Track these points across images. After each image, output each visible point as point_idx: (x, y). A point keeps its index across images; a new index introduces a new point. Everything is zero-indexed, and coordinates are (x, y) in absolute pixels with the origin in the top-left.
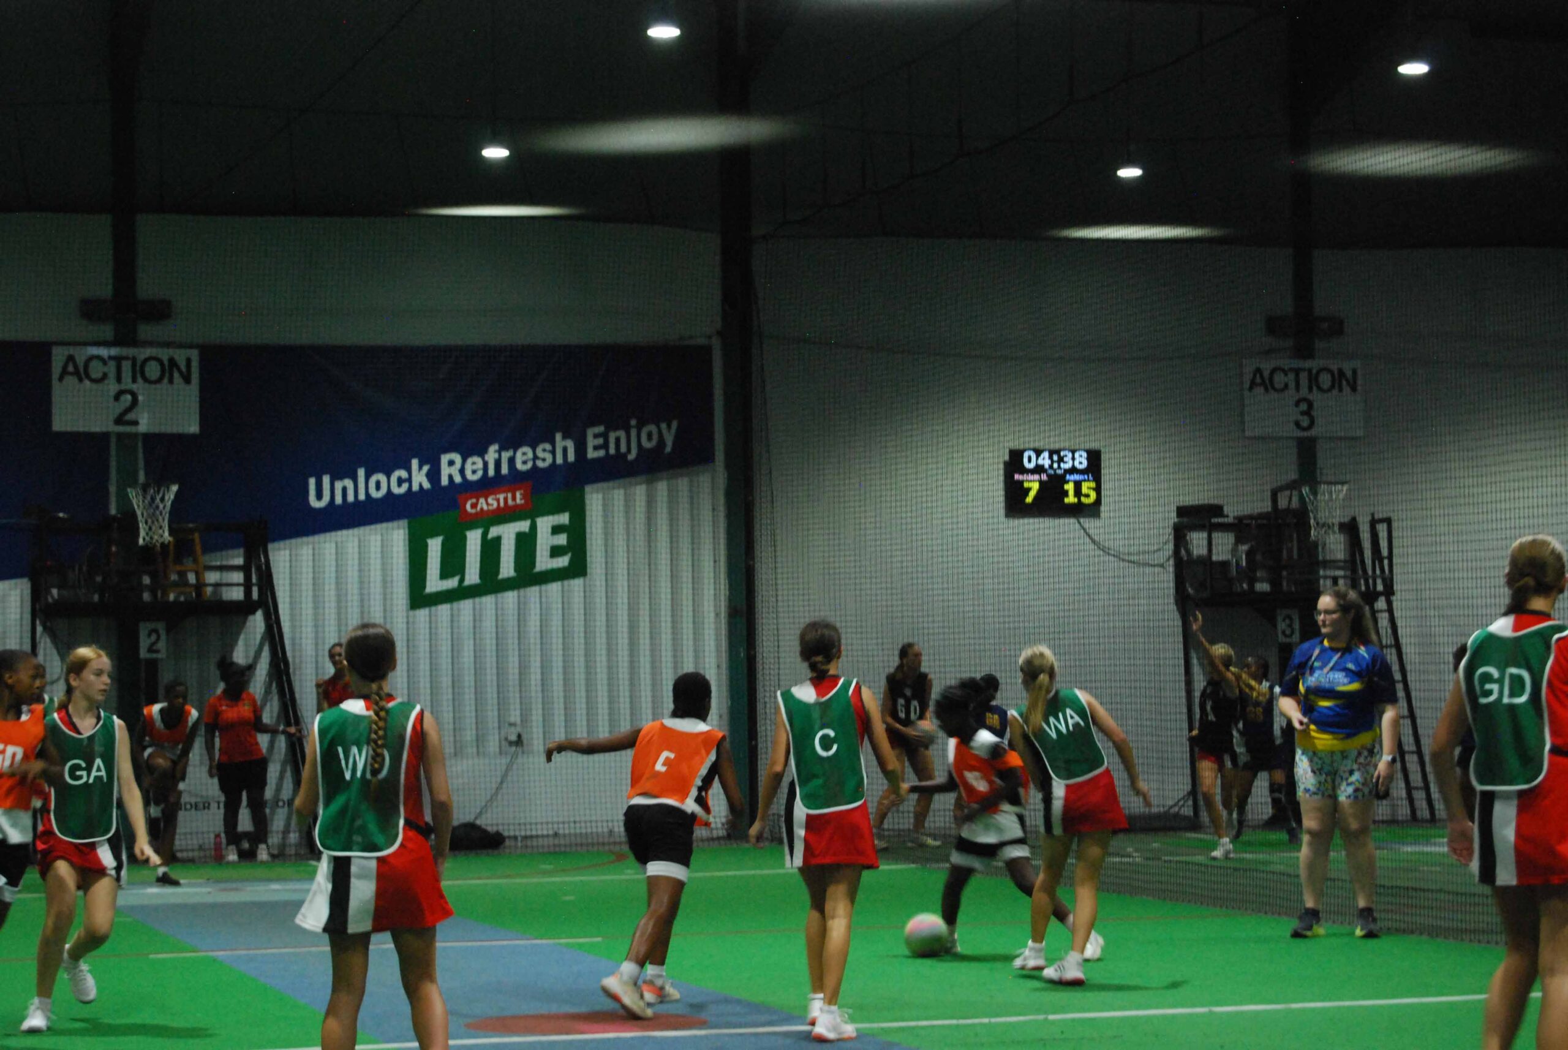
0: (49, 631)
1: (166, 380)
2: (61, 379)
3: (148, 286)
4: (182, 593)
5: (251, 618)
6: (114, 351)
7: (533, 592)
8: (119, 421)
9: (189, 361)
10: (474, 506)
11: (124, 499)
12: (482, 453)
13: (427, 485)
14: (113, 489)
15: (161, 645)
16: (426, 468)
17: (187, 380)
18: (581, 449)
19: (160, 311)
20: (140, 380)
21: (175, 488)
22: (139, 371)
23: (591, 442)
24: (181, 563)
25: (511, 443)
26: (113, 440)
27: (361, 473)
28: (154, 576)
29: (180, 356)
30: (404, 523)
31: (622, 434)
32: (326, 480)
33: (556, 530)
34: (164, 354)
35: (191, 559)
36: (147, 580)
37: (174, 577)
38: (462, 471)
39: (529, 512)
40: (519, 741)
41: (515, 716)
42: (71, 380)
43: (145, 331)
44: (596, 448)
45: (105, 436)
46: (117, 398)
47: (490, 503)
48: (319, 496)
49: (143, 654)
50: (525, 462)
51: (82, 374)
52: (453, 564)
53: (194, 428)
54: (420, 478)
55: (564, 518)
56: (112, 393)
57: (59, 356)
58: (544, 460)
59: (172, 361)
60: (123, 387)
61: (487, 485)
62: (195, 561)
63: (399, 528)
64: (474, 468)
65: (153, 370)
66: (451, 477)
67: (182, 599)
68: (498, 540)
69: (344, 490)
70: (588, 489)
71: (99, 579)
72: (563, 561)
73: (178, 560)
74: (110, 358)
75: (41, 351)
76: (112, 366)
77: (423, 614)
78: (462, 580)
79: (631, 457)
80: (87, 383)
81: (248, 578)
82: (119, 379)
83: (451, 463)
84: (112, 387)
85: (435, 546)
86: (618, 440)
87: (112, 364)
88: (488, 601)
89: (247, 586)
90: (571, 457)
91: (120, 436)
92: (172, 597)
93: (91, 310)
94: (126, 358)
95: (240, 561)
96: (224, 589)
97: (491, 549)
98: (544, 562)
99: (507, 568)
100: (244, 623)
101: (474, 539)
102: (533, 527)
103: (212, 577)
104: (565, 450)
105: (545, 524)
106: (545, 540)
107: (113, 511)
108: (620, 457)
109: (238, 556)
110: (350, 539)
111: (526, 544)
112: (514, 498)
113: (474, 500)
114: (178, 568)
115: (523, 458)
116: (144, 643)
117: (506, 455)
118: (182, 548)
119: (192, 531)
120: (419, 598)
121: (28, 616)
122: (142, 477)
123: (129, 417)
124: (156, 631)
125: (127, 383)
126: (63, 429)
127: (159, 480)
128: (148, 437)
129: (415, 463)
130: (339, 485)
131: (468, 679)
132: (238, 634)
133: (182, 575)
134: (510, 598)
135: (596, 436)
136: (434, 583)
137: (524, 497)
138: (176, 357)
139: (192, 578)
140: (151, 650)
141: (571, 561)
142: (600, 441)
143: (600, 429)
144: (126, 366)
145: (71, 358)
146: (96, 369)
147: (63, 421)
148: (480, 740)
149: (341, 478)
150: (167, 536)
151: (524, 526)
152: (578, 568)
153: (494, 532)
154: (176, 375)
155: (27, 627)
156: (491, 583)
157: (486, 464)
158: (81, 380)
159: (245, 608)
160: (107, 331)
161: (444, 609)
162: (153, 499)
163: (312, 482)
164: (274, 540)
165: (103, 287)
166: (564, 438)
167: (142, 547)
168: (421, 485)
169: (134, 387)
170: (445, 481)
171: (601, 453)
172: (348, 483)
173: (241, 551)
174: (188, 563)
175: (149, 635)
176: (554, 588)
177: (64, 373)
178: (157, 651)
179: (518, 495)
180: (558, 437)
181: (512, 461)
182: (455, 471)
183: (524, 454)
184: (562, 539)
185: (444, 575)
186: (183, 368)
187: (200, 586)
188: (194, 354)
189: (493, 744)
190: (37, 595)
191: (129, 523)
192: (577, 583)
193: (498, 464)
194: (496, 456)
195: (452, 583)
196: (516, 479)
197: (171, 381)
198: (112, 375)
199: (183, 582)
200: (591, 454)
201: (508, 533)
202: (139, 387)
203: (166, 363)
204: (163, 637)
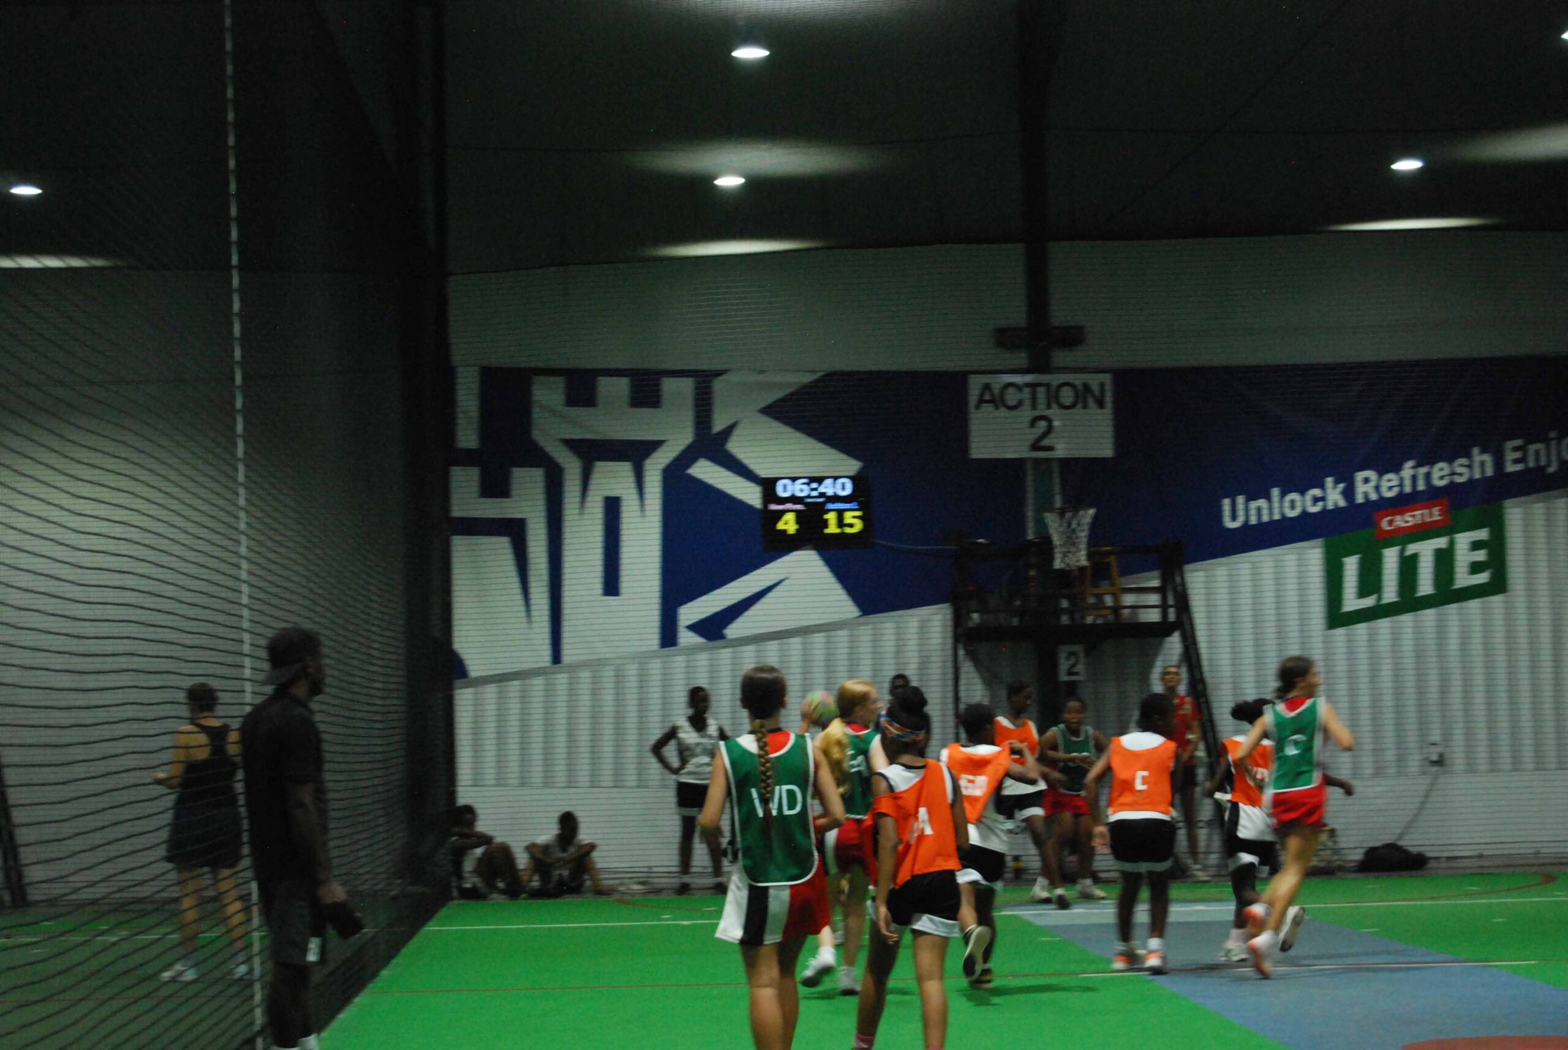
0: (972, 656)
1: (1079, 405)
2: (978, 407)
3: (1060, 315)
4: (1098, 616)
5: (1169, 639)
6: (1029, 378)
7: (1452, 608)
8: (1035, 446)
9: (1102, 385)
10: (1390, 523)
11: (1041, 525)
12: (1397, 468)
13: (1342, 503)
14: (1030, 514)
15: (1080, 668)
16: (1341, 486)
17: (1101, 404)
18: (1499, 463)
19: (1072, 337)
20: (1055, 406)
21: (1092, 512)
22: (1053, 397)
23: (1510, 456)
24: (1098, 587)
25: (1427, 459)
26: (1029, 466)
27: (1275, 492)
28: (1071, 598)
29: (1093, 381)
30: (1319, 542)
31: (1540, 446)
32: (1240, 500)
33: (1476, 546)
34: (1078, 379)
35: (1106, 582)
36: (1065, 604)
37: (1091, 600)
38: (1377, 488)
39: (1447, 528)
40: (1440, 762)
41: (1436, 736)
42: (988, 408)
43: (1060, 357)
44: (1516, 461)
45: (1019, 463)
46: (1033, 422)
47: (1405, 520)
48: (1234, 517)
49: (1064, 677)
50: (1442, 478)
51: (998, 401)
52: (1370, 583)
53: (1107, 451)
54: (1334, 497)
55: (1482, 534)
56: (1029, 419)
57: (975, 384)
58: (1461, 474)
59: (1087, 388)
60: (1037, 413)
61: (1403, 502)
62: (1113, 585)
63: (1313, 548)
64: (1389, 485)
65: (1067, 395)
66: (1366, 494)
67: (1100, 621)
68: (1415, 557)
69: (1259, 510)
70: (1508, 503)
71: (1018, 603)
72: (1483, 578)
73: (1095, 584)
74: (1027, 385)
75: (957, 381)
76: (1026, 393)
77: (1340, 632)
78: (1379, 599)
79: (1551, 470)
80: (1003, 412)
81: (1164, 599)
82: (1034, 406)
83: (1366, 480)
84: (1027, 414)
85: (1351, 565)
86: (1537, 453)
87: (1027, 390)
88: (1407, 619)
89: (1164, 607)
90: (1489, 472)
91: (1037, 461)
92: (1089, 620)
93: (1005, 338)
94: (1040, 385)
95: (1155, 583)
96: (1142, 610)
97: (1408, 566)
98: (1463, 579)
99: (1426, 586)
100: (1161, 643)
101: (1391, 557)
102: (1452, 543)
103: (1129, 599)
104: (1482, 464)
105: (1463, 540)
106: (1464, 556)
107: (1030, 535)
108: (1540, 470)
109: (1153, 579)
110: (1265, 559)
111: (1444, 560)
112: (1431, 515)
113: (1389, 518)
114: (1095, 591)
115: (1440, 474)
116: (1064, 665)
117: (1423, 470)
118: (1098, 571)
119: (1108, 554)
120: (1336, 618)
121: (950, 641)
122: (1058, 502)
123: (1046, 442)
124: (1072, 654)
125: (1041, 410)
126: (980, 456)
127: (1075, 503)
128: (1065, 463)
129: (1329, 481)
130: (1253, 505)
131: (1388, 700)
132: (1155, 655)
133: (1099, 597)
134: (1429, 615)
135: (1515, 449)
136: (1351, 602)
137: (1443, 513)
138: (1090, 382)
139: (1109, 600)
140: (1070, 673)
141: (1493, 577)
142: (1518, 455)
143: (1518, 442)
144: (1041, 392)
145: (987, 387)
146: (1012, 397)
147: (982, 447)
148: (1401, 760)
149: (1254, 498)
150: (1083, 561)
151: (1441, 542)
152: (1498, 585)
153: (1412, 549)
154: (1091, 402)
155: (950, 652)
156: (1409, 602)
157: (1401, 480)
158: (997, 408)
159: (1162, 630)
160: (1021, 358)
161: (1361, 628)
162: (1069, 525)
163: (1226, 503)
164: (1189, 562)
165: (1016, 315)
166: (1484, 451)
167: (1061, 571)
168: (1336, 504)
169: (1047, 413)
170: (1360, 499)
171: (1519, 467)
172: (1262, 503)
173: (1156, 573)
174: (1105, 585)
175: (1068, 659)
176: (1474, 605)
177: (981, 401)
178: (1076, 674)
179: (1436, 511)
180: (1476, 451)
181: (1428, 476)
182: (1369, 488)
183: (1441, 469)
184: (1481, 556)
185: (1363, 593)
186: (1097, 392)
187: (1117, 609)
188: (1107, 378)
189: (1414, 762)
190: (958, 620)
191: (1045, 546)
192: (1497, 600)
193: (1414, 478)
194: (1411, 472)
195: (1369, 602)
196: (1432, 495)
197: (1085, 407)
198: (1028, 402)
199: (1100, 605)
200: (1511, 468)
201: (1425, 550)
202: (1054, 412)
203: (1080, 388)
204: (1082, 660)
